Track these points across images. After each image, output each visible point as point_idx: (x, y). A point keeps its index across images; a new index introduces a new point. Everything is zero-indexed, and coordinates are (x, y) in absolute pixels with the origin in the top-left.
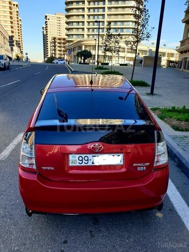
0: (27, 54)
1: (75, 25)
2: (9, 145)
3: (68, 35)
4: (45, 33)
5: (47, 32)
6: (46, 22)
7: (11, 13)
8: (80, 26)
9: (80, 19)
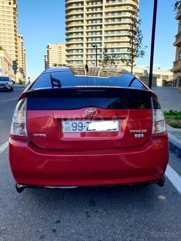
0: (29, 78)
1: (75, 53)
2: (5, 143)
3: (68, 61)
4: (47, 60)
5: (48, 59)
6: (48, 51)
7: (16, 44)
8: (80, 53)
9: (80, 47)
